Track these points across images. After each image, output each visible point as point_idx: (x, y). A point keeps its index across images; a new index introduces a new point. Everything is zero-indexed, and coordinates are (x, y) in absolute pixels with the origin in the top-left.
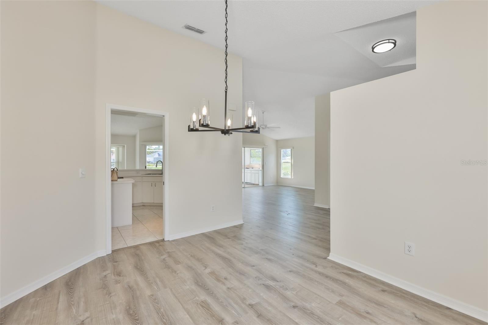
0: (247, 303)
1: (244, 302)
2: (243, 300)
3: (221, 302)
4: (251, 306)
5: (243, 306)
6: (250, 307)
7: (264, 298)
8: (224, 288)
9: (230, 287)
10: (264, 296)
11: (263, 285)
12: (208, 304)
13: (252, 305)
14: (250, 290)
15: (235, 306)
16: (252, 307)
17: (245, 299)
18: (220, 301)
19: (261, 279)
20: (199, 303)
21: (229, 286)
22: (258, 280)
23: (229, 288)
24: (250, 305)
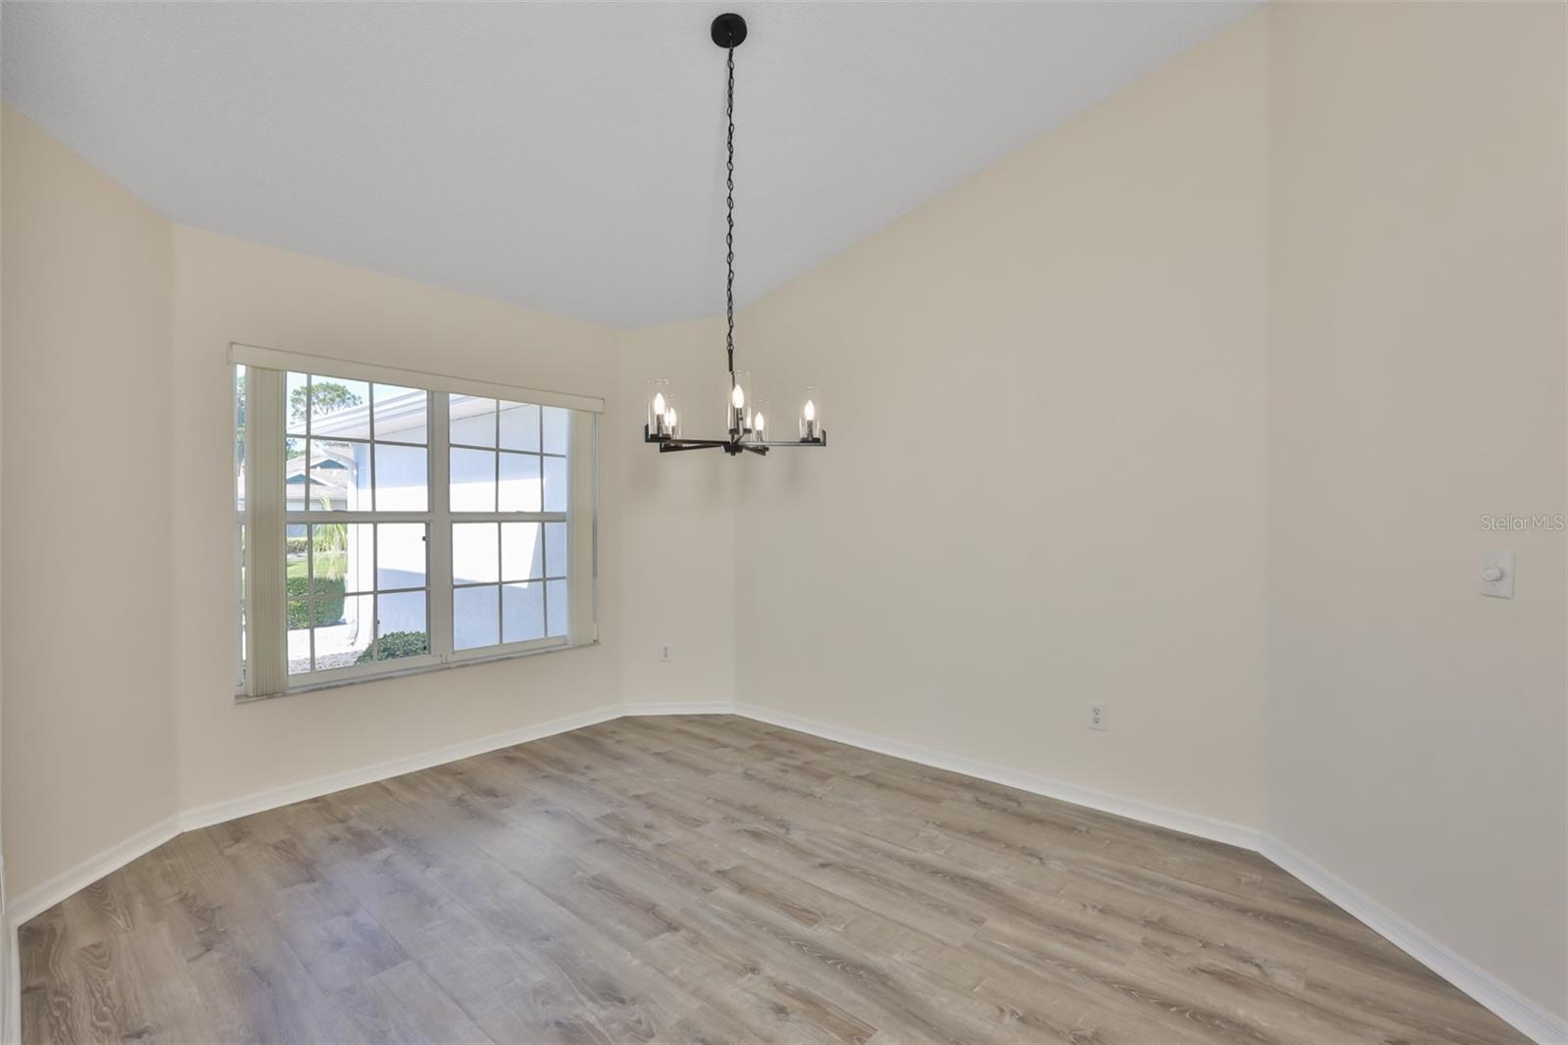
0: (683, 932)
1: (693, 935)
2: (695, 941)
3: (760, 927)
4: (672, 927)
5: (694, 925)
6: (675, 925)
7: (629, 953)
8: (769, 970)
9: (750, 975)
10: (630, 957)
11: (622, 1001)
12: (796, 918)
13: (669, 931)
14: (676, 972)
15: (718, 922)
16: (670, 924)
17: (693, 943)
18: (764, 929)
19: (628, 1028)
20: (823, 918)
21: (757, 978)
22: (639, 1022)
23: (753, 970)
24: (676, 929)
